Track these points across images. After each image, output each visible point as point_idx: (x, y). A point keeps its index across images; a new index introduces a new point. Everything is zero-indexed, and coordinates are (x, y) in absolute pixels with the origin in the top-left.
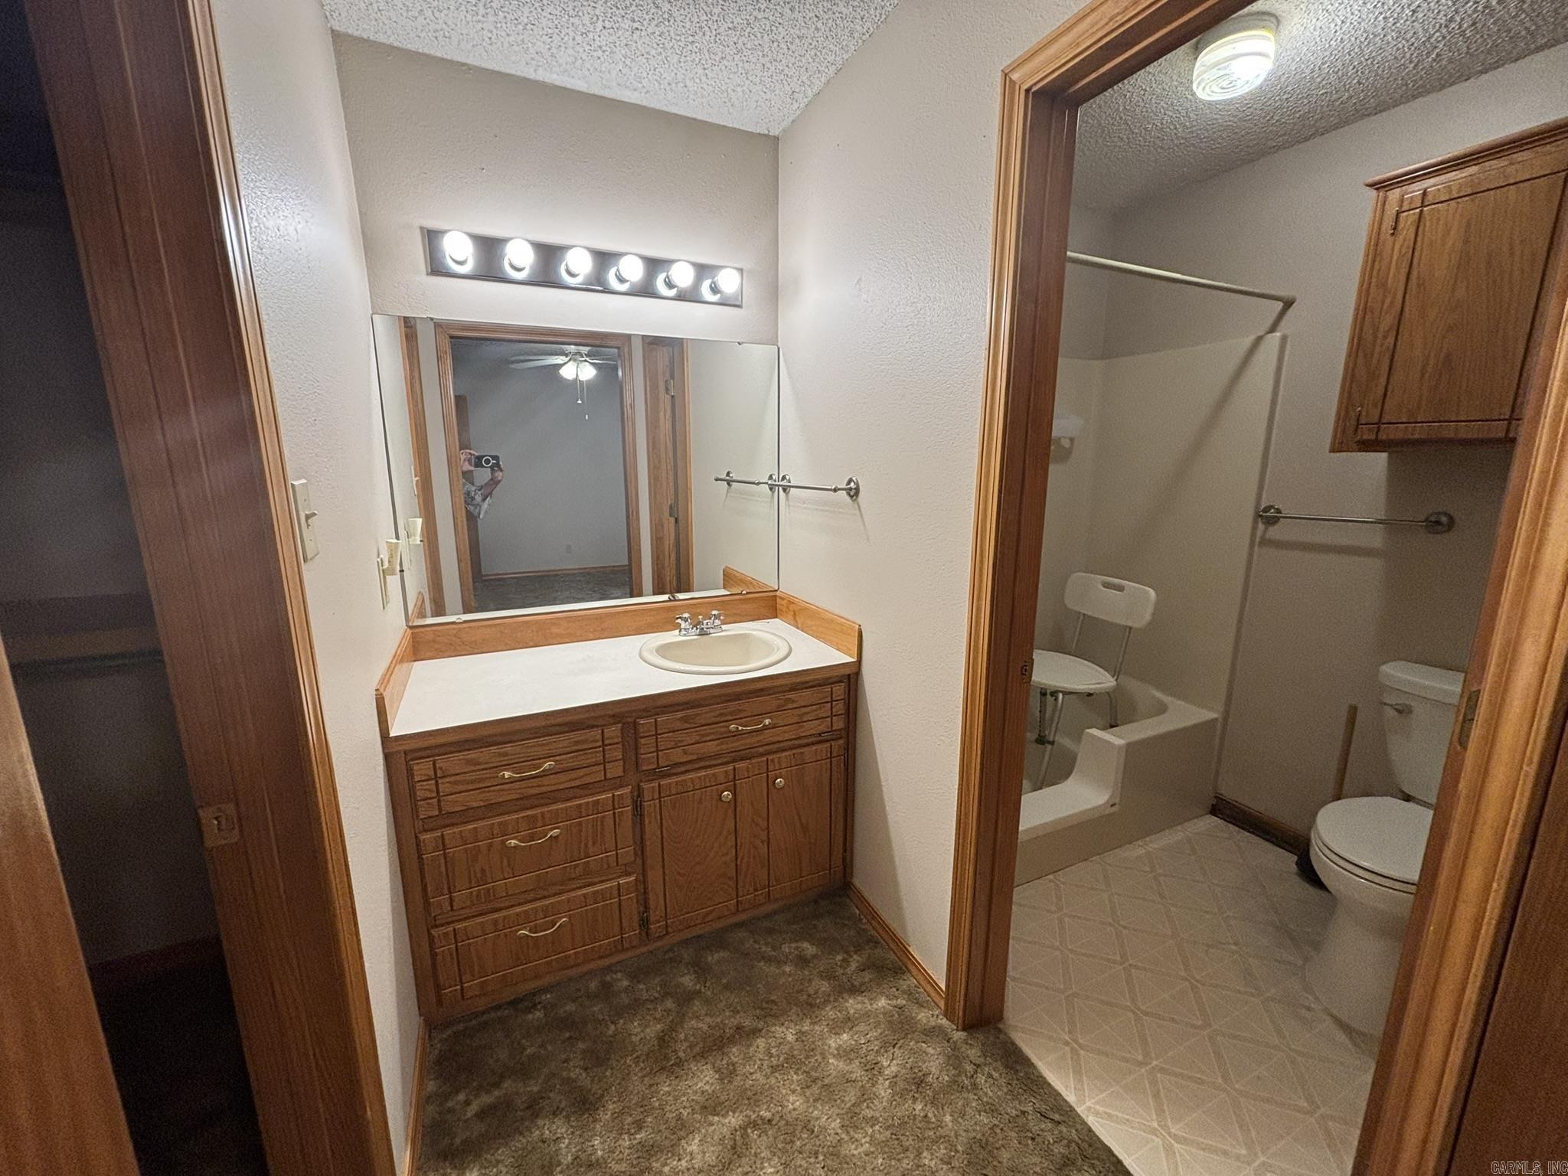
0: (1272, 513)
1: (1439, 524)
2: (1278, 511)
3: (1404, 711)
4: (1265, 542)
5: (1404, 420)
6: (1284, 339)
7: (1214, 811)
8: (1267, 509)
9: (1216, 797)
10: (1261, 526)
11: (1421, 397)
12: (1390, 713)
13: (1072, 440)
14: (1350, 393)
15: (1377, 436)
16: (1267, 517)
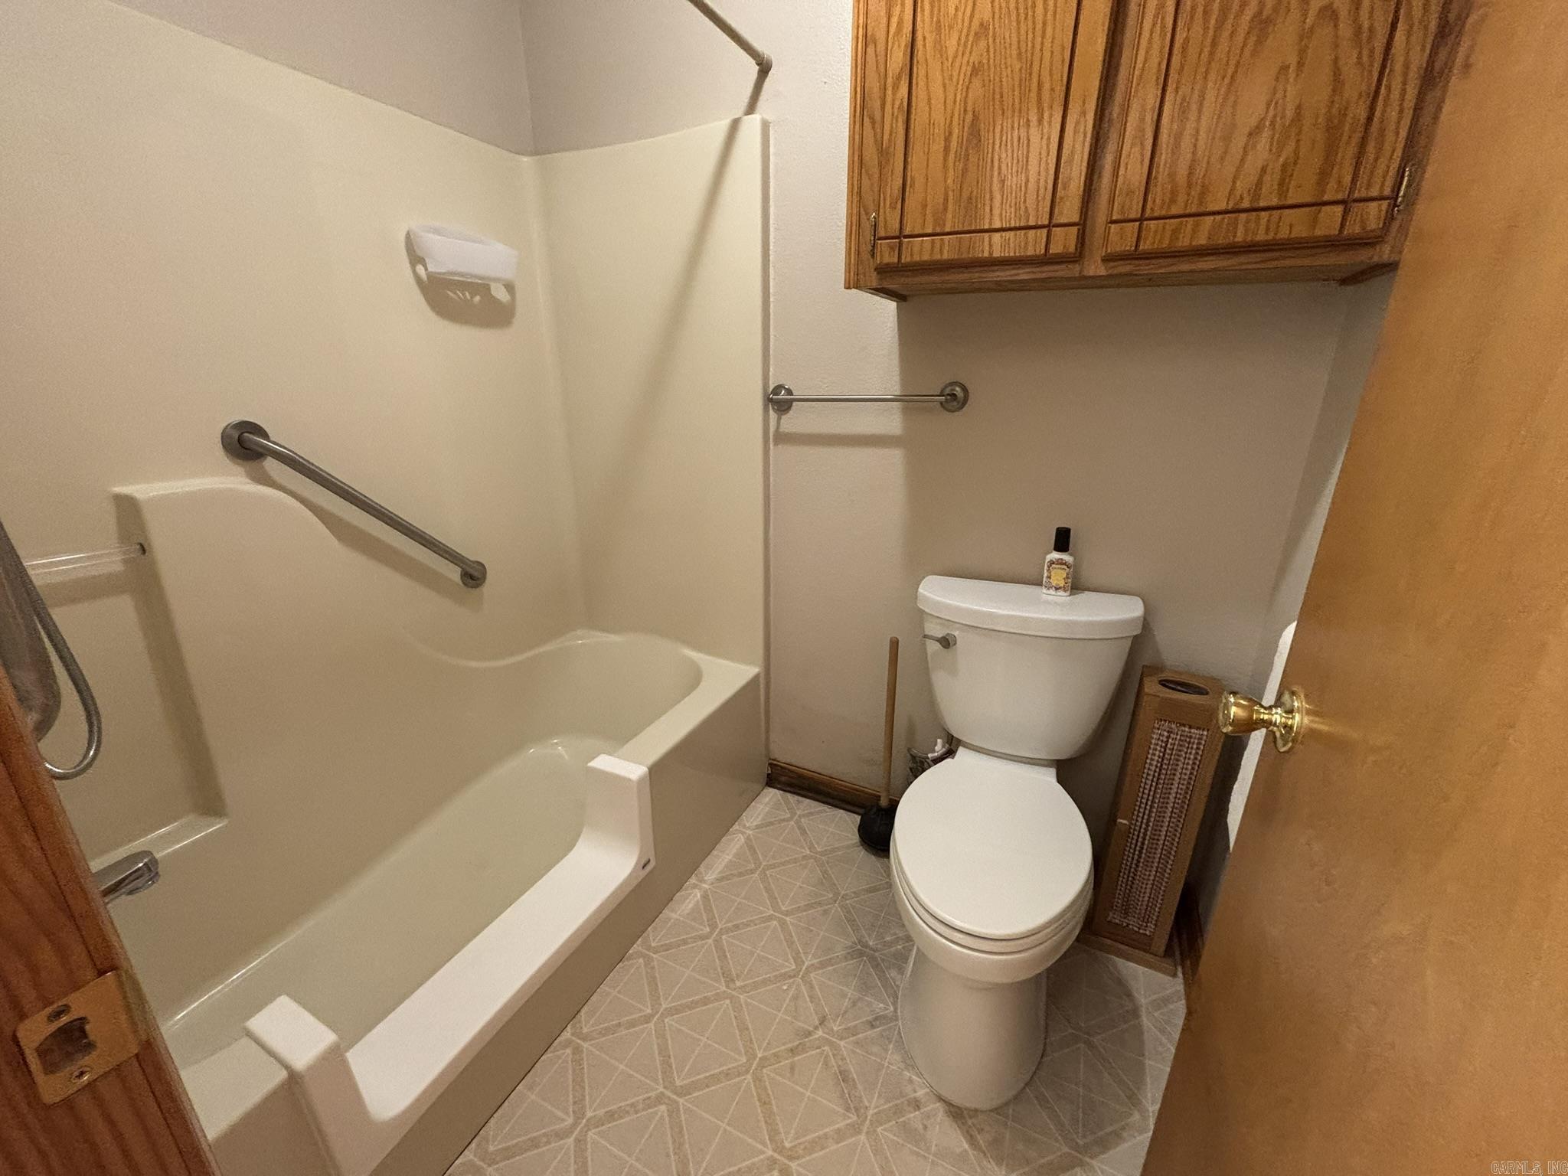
0: (783, 395)
1: (954, 399)
2: (789, 392)
3: (946, 642)
4: (782, 438)
5: (929, 231)
6: (765, 126)
7: (771, 781)
8: (777, 389)
9: (770, 764)
10: (772, 414)
11: (946, 189)
12: (933, 647)
13: (510, 287)
14: (859, 193)
15: (899, 257)
16: (779, 401)
